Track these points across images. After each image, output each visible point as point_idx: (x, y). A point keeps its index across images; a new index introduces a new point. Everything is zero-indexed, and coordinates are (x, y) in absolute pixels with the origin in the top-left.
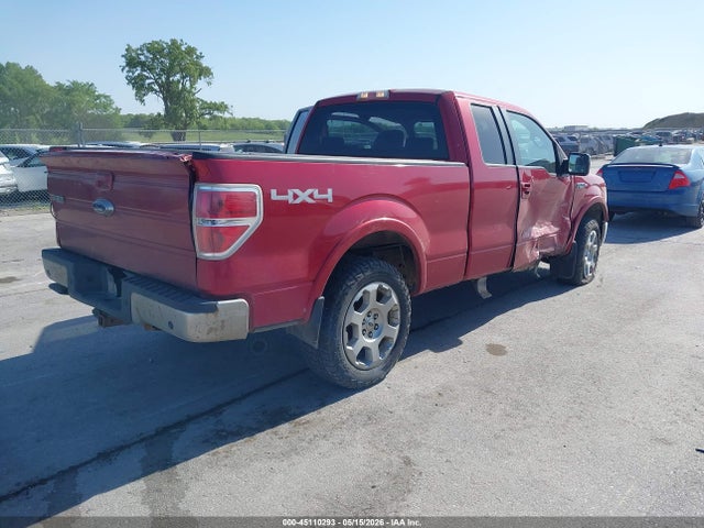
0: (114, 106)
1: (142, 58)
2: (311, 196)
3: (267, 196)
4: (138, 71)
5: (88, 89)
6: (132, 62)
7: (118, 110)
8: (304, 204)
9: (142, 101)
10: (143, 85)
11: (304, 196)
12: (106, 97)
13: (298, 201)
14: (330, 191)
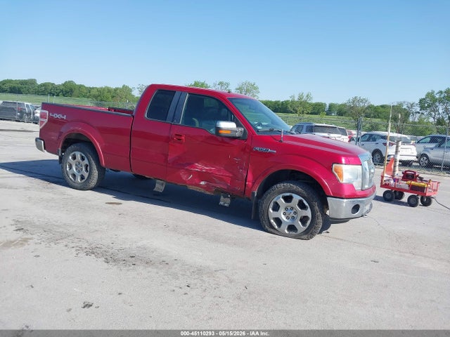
2: (60, 117)
3: (49, 114)
8: (57, 118)
11: (58, 116)
13: (56, 116)
14: (65, 116)
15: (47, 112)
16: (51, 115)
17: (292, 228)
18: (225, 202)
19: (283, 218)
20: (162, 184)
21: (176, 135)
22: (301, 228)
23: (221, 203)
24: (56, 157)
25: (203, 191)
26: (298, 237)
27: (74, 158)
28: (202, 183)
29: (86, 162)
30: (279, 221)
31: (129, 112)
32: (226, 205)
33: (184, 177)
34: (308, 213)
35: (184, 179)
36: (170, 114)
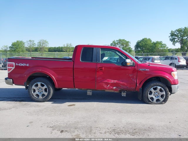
0: (167, 47)
1: (175, 33)
2: (24, 65)
3: (15, 64)
4: (174, 37)
5: (160, 43)
6: (172, 34)
7: (168, 47)
8: (22, 66)
9: (174, 45)
10: (174, 41)
11: (22, 65)
12: (164, 44)
13: (21, 65)
14: (28, 64)
15: (14, 63)
16: (17, 64)
17: (158, 100)
18: (124, 94)
19: (154, 97)
20: (91, 91)
21: (99, 67)
22: (162, 100)
23: (123, 95)
24: (24, 87)
25: (113, 92)
26: (161, 103)
27: (37, 85)
28: (114, 88)
29: (45, 87)
30: (152, 99)
31: (70, 59)
32: (125, 96)
33: (105, 86)
34: (164, 93)
35: (105, 87)
36: (94, 58)
